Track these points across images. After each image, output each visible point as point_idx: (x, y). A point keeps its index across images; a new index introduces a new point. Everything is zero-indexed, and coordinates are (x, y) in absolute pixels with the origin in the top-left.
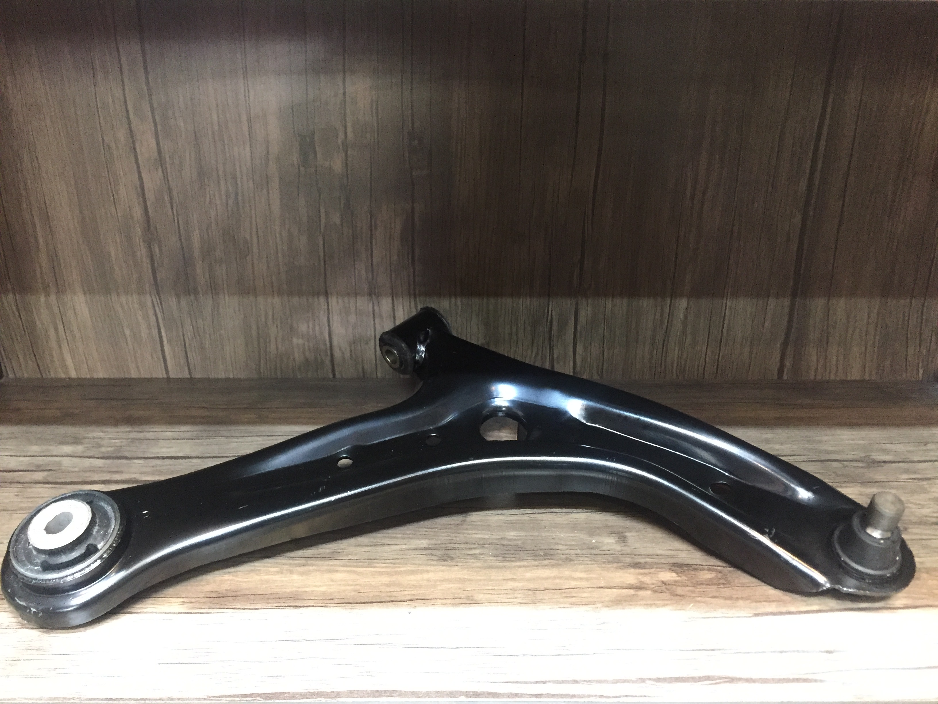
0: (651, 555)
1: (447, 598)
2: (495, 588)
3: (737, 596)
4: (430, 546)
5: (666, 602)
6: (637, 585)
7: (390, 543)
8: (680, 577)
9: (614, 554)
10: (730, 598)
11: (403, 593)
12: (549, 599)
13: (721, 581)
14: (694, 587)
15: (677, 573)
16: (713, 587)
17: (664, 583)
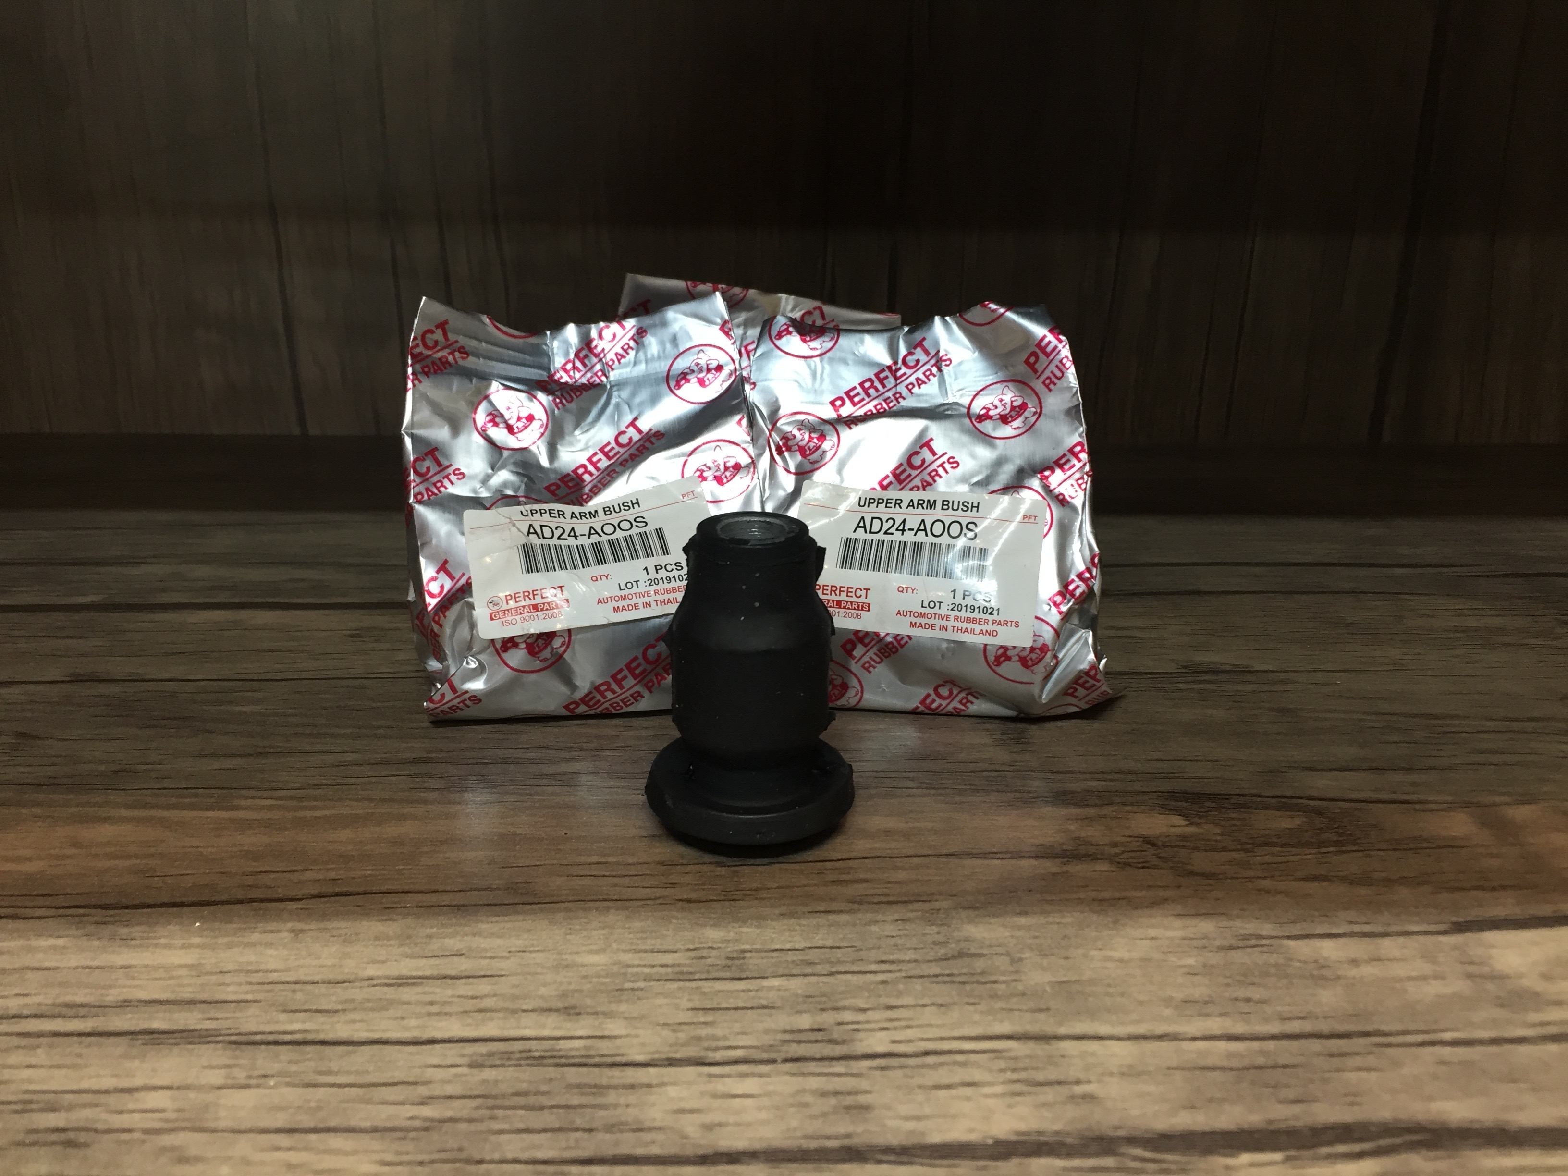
0: (1102, 772)
1: (441, 888)
2: (611, 859)
3: (1383, 875)
4: (434, 755)
5: (1162, 893)
6: (1064, 847)
7: (308, 748)
8: (1198, 825)
9: (991, 771)
10: (1365, 880)
11: (295, 877)
12: (778, 888)
13: (1326, 836)
14: (1246, 851)
15: (1186, 816)
16: (1308, 851)
17: (1149, 841)
